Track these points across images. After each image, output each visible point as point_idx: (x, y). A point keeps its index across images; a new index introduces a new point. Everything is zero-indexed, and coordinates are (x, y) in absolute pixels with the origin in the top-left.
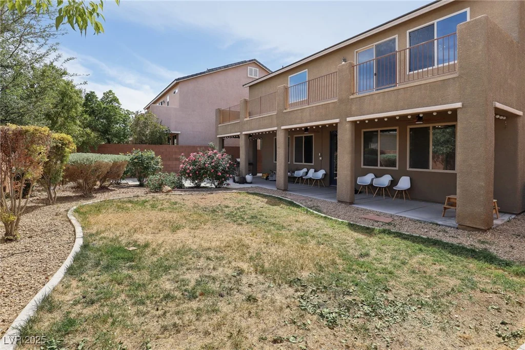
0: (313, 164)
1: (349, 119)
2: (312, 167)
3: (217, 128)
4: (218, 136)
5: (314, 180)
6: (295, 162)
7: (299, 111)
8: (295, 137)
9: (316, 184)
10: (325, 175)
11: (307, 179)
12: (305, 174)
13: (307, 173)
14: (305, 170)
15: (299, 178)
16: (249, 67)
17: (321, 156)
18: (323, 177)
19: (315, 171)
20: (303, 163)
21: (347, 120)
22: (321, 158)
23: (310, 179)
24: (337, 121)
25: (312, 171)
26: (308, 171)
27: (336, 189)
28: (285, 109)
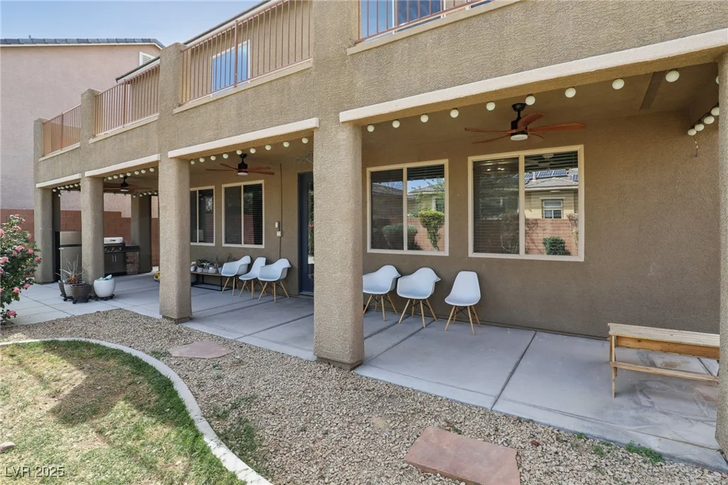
0: (262, 247)
1: (346, 116)
2: (261, 253)
3: (37, 165)
4: (38, 185)
5: (264, 282)
6: (226, 242)
7: (211, 107)
8: (226, 189)
9: (268, 292)
10: (289, 270)
11: (249, 282)
12: (245, 269)
13: (250, 267)
14: (246, 260)
15: (231, 278)
16: (141, 54)
17: (280, 228)
18: (285, 275)
19: (268, 263)
20: (243, 246)
21: (342, 120)
22: (279, 234)
23: (256, 280)
24: (311, 123)
25: (260, 261)
26: (252, 261)
27: (312, 303)
28: (180, 105)
